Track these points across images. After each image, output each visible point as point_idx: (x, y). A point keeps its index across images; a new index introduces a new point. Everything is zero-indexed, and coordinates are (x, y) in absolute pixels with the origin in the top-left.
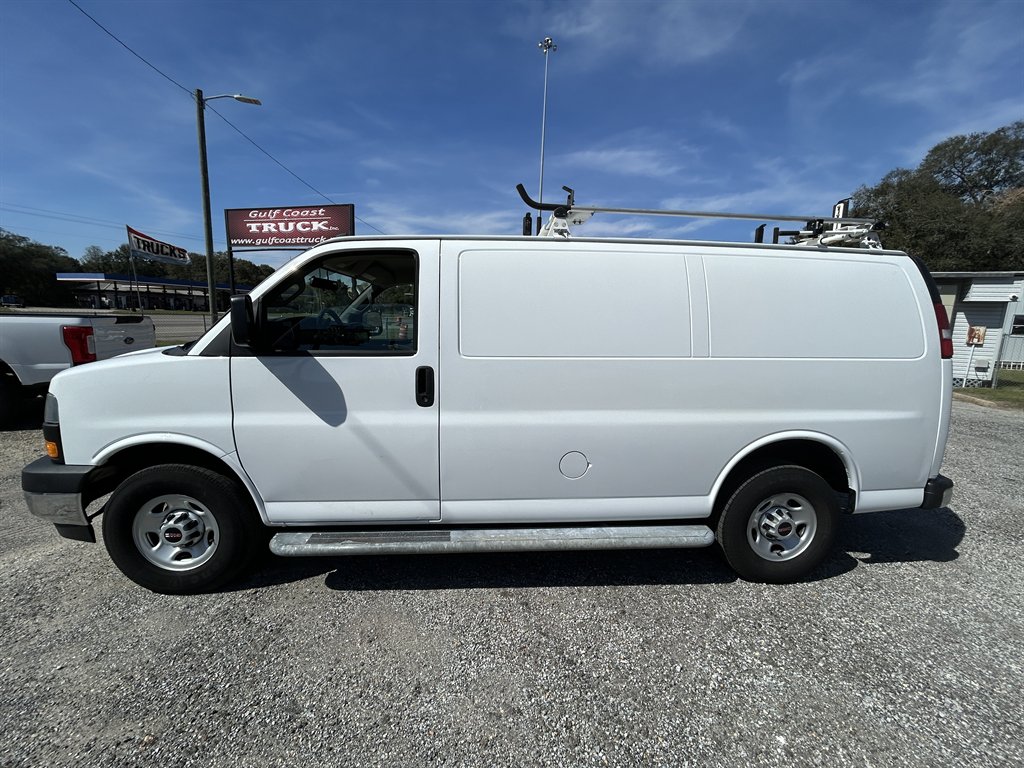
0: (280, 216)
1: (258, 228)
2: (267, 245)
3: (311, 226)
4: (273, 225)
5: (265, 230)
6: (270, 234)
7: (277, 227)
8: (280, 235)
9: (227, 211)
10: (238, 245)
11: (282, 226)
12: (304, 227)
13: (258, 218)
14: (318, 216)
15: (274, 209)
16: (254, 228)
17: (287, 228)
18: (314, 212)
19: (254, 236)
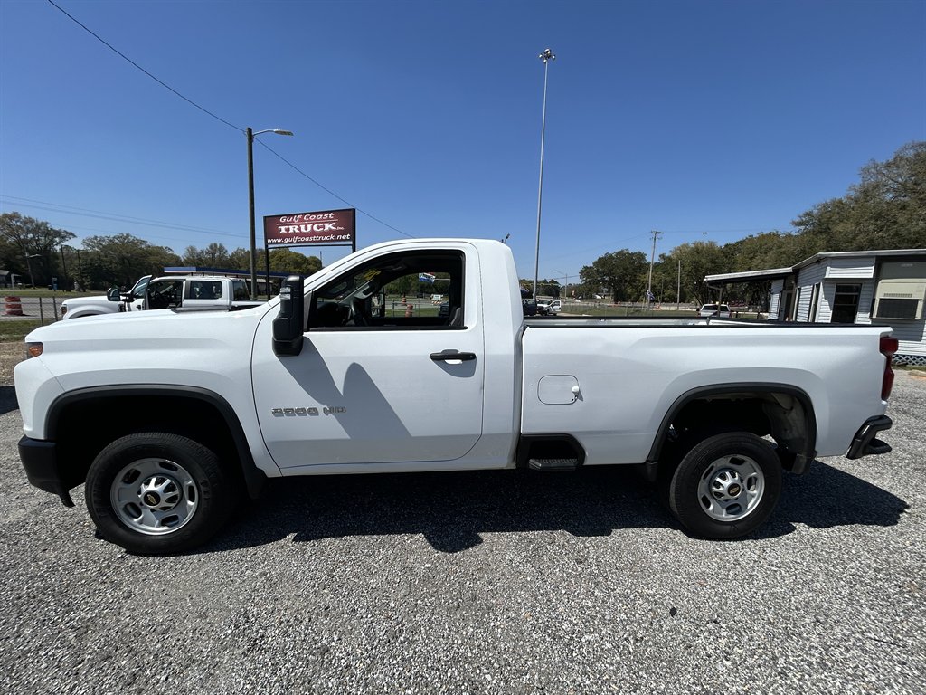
0: (301, 220)
1: (286, 230)
2: (292, 242)
3: (324, 227)
4: (297, 227)
5: (291, 231)
6: (295, 234)
7: (299, 229)
8: (302, 235)
9: (265, 218)
10: (272, 243)
11: (303, 227)
12: (318, 227)
13: (286, 222)
14: (329, 218)
15: (297, 215)
16: (283, 230)
17: (306, 229)
18: (326, 216)
19: (284, 236)
